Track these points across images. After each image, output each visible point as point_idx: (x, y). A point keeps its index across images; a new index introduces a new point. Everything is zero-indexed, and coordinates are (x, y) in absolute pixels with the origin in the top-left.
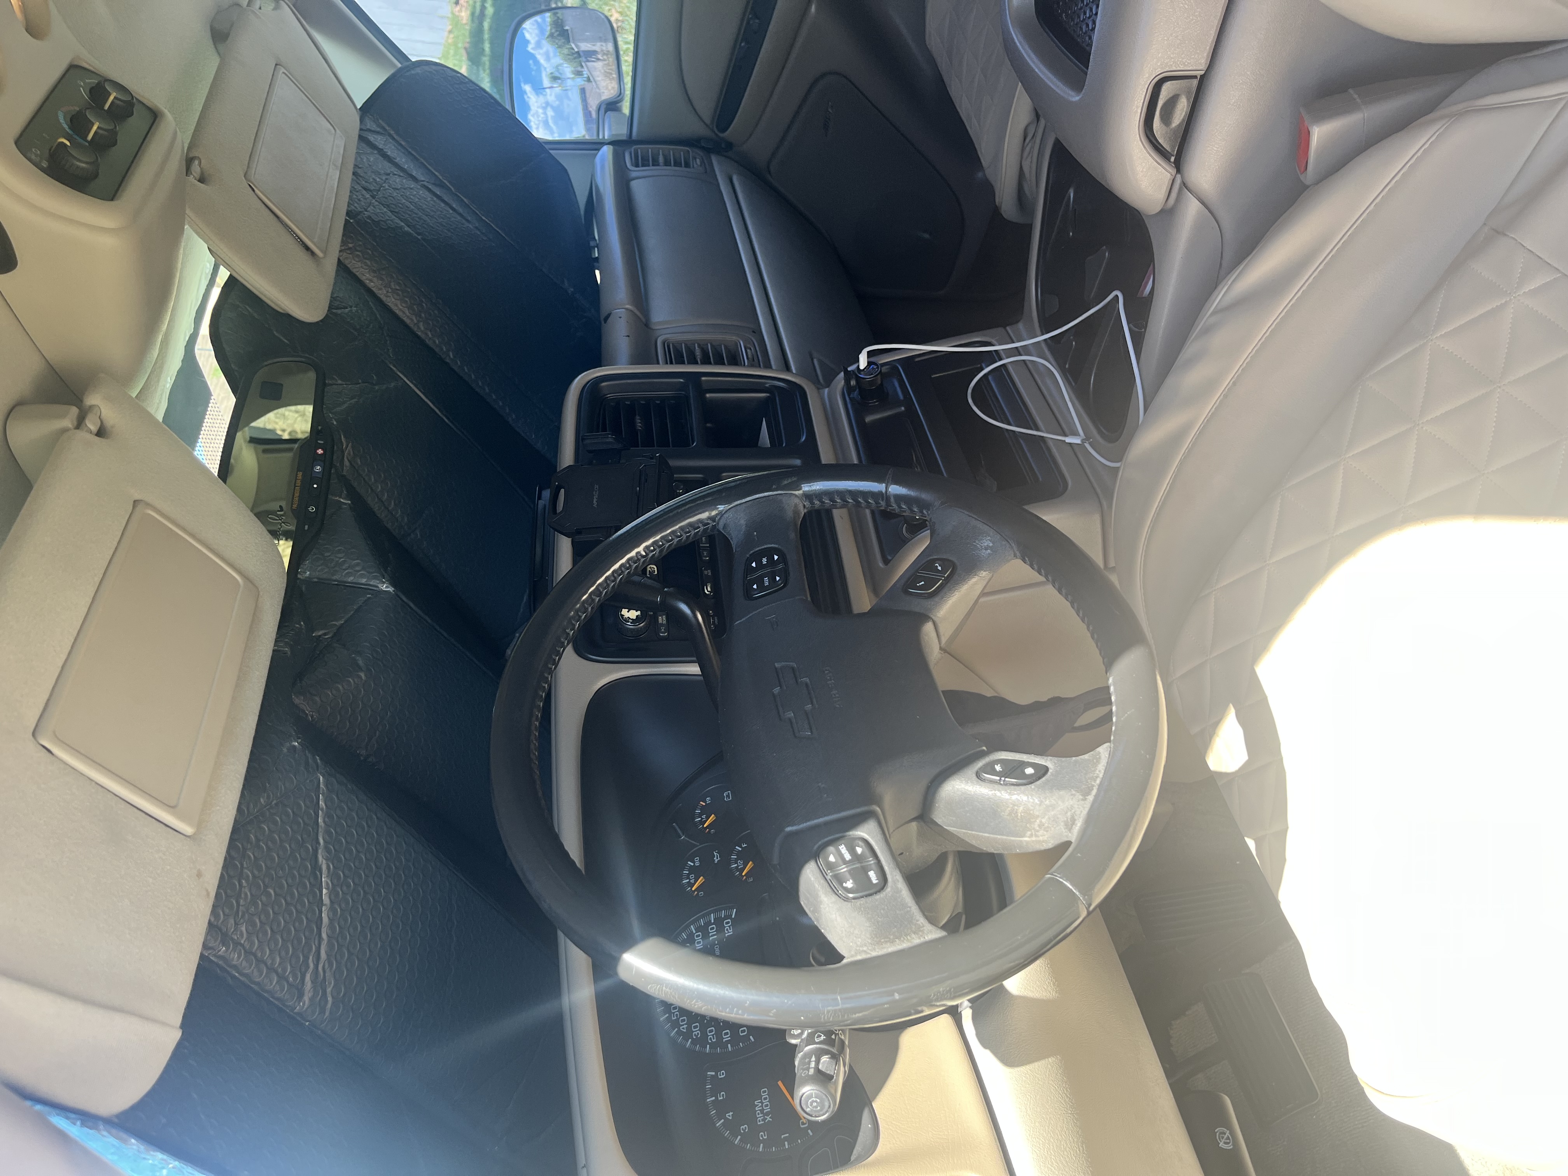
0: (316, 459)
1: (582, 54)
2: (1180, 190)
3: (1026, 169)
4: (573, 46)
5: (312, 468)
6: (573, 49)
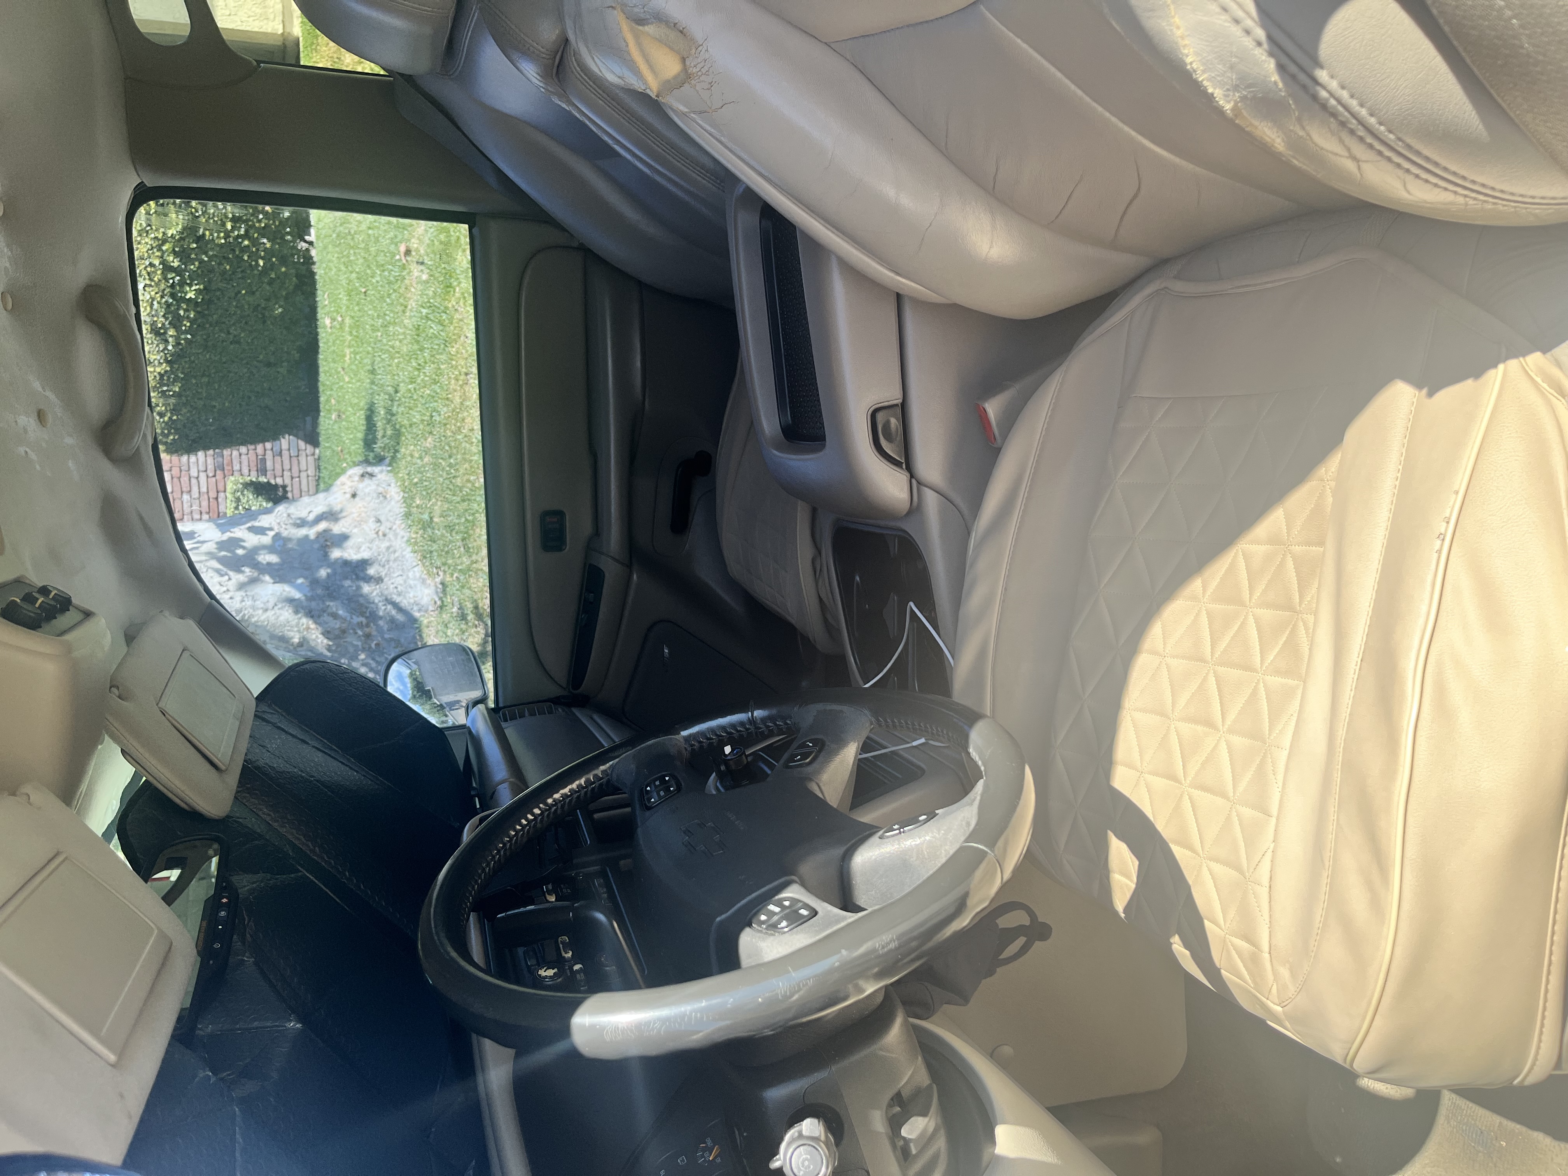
0: (221, 906)
1: (445, 706)
2: (918, 490)
3: (823, 596)
4: (436, 701)
5: (217, 914)
6: (435, 703)
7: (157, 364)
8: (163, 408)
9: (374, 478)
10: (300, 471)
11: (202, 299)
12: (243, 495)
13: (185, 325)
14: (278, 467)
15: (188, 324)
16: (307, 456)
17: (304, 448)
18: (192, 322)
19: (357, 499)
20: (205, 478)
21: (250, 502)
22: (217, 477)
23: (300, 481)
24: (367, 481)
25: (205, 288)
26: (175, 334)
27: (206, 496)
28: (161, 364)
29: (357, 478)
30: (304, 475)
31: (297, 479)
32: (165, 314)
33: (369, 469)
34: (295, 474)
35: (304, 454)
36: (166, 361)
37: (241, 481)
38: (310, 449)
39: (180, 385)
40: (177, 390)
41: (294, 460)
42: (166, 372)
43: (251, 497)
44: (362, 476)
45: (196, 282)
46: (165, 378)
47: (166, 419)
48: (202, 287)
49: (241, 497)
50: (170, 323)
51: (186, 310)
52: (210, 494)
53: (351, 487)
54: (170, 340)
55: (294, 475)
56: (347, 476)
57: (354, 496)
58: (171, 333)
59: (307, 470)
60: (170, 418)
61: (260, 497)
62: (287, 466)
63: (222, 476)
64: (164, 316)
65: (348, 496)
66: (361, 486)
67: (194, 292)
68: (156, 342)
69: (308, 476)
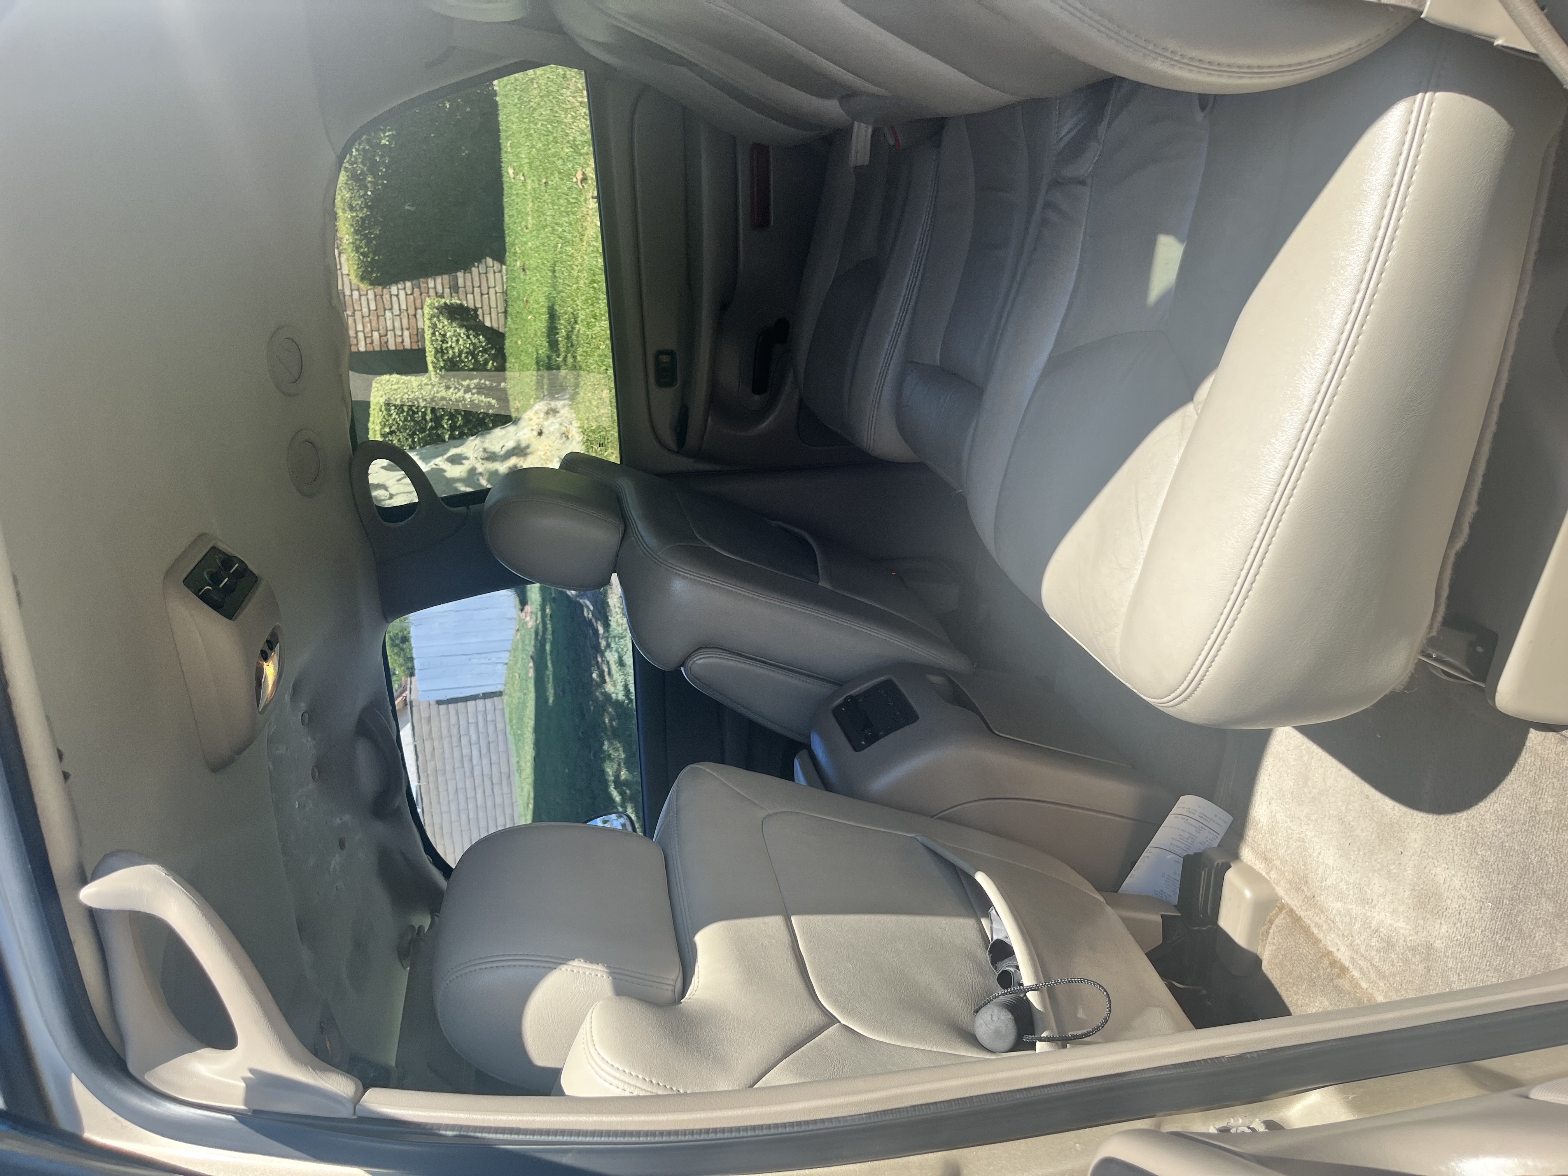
7: (358, 209)
8: (366, 250)
9: (558, 415)
10: (489, 288)
11: (396, 145)
12: (439, 321)
13: (381, 171)
14: (469, 283)
15: (384, 170)
16: (495, 273)
17: (491, 265)
18: (387, 167)
19: (543, 436)
20: (404, 295)
21: (446, 328)
22: (415, 295)
23: (489, 298)
24: (551, 419)
25: (398, 133)
26: (373, 180)
27: (406, 314)
28: (362, 209)
29: (542, 415)
30: (492, 291)
31: (487, 296)
32: (363, 160)
33: (553, 404)
34: (485, 291)
35: (492, 271)
36: (367, 206)
37: (437, 304)
38: (497, 265)
39: (380, 228)
40: (378, 232)
41: (483, 277)
42: (367, 216)
43: (446, 323)
44: (547, 413)
45: (389, 128)
46: (367, 222)
47: (369, 259)
48: (394, 133)
49: (437, 322)
50: (368, 169)
51: (381, 157)
52: (409, 311)
53: (538, 424)
54: (369, 185)
55: (483, 292)
56: (534, 412)
57: (540, 433)
58: (369, 179)
59: (495, 287)
60: (372, 259)
61: (454, 323)
62: (477, 284)
63: (419, 293)
64: (362, 163)
65: (535, 433)
66: (546, 423)
67: (387, 139)
68: (356, 188)
69: (496, 293)
